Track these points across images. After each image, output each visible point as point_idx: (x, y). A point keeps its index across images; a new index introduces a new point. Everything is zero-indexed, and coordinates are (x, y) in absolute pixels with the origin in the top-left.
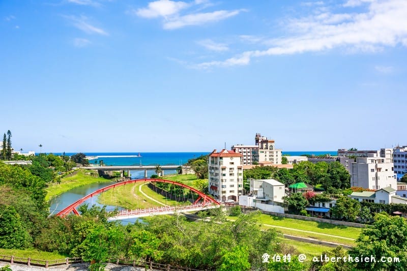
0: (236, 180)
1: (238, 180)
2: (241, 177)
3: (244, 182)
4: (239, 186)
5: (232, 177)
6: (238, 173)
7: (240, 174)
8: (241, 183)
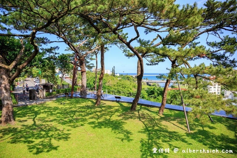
0: (217, 90)
1: (218, 90)
2: (220, 89)
3: (221, 91)
4: (218, 93)
5: (215, 89)
6: (218, 87)
7: (219, 88)
8: (220, 92)
